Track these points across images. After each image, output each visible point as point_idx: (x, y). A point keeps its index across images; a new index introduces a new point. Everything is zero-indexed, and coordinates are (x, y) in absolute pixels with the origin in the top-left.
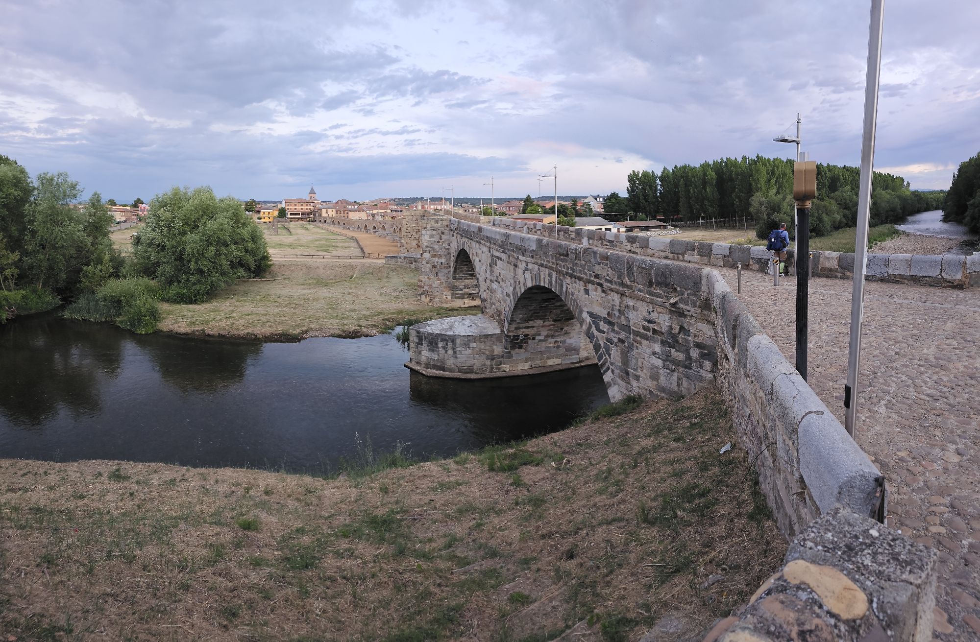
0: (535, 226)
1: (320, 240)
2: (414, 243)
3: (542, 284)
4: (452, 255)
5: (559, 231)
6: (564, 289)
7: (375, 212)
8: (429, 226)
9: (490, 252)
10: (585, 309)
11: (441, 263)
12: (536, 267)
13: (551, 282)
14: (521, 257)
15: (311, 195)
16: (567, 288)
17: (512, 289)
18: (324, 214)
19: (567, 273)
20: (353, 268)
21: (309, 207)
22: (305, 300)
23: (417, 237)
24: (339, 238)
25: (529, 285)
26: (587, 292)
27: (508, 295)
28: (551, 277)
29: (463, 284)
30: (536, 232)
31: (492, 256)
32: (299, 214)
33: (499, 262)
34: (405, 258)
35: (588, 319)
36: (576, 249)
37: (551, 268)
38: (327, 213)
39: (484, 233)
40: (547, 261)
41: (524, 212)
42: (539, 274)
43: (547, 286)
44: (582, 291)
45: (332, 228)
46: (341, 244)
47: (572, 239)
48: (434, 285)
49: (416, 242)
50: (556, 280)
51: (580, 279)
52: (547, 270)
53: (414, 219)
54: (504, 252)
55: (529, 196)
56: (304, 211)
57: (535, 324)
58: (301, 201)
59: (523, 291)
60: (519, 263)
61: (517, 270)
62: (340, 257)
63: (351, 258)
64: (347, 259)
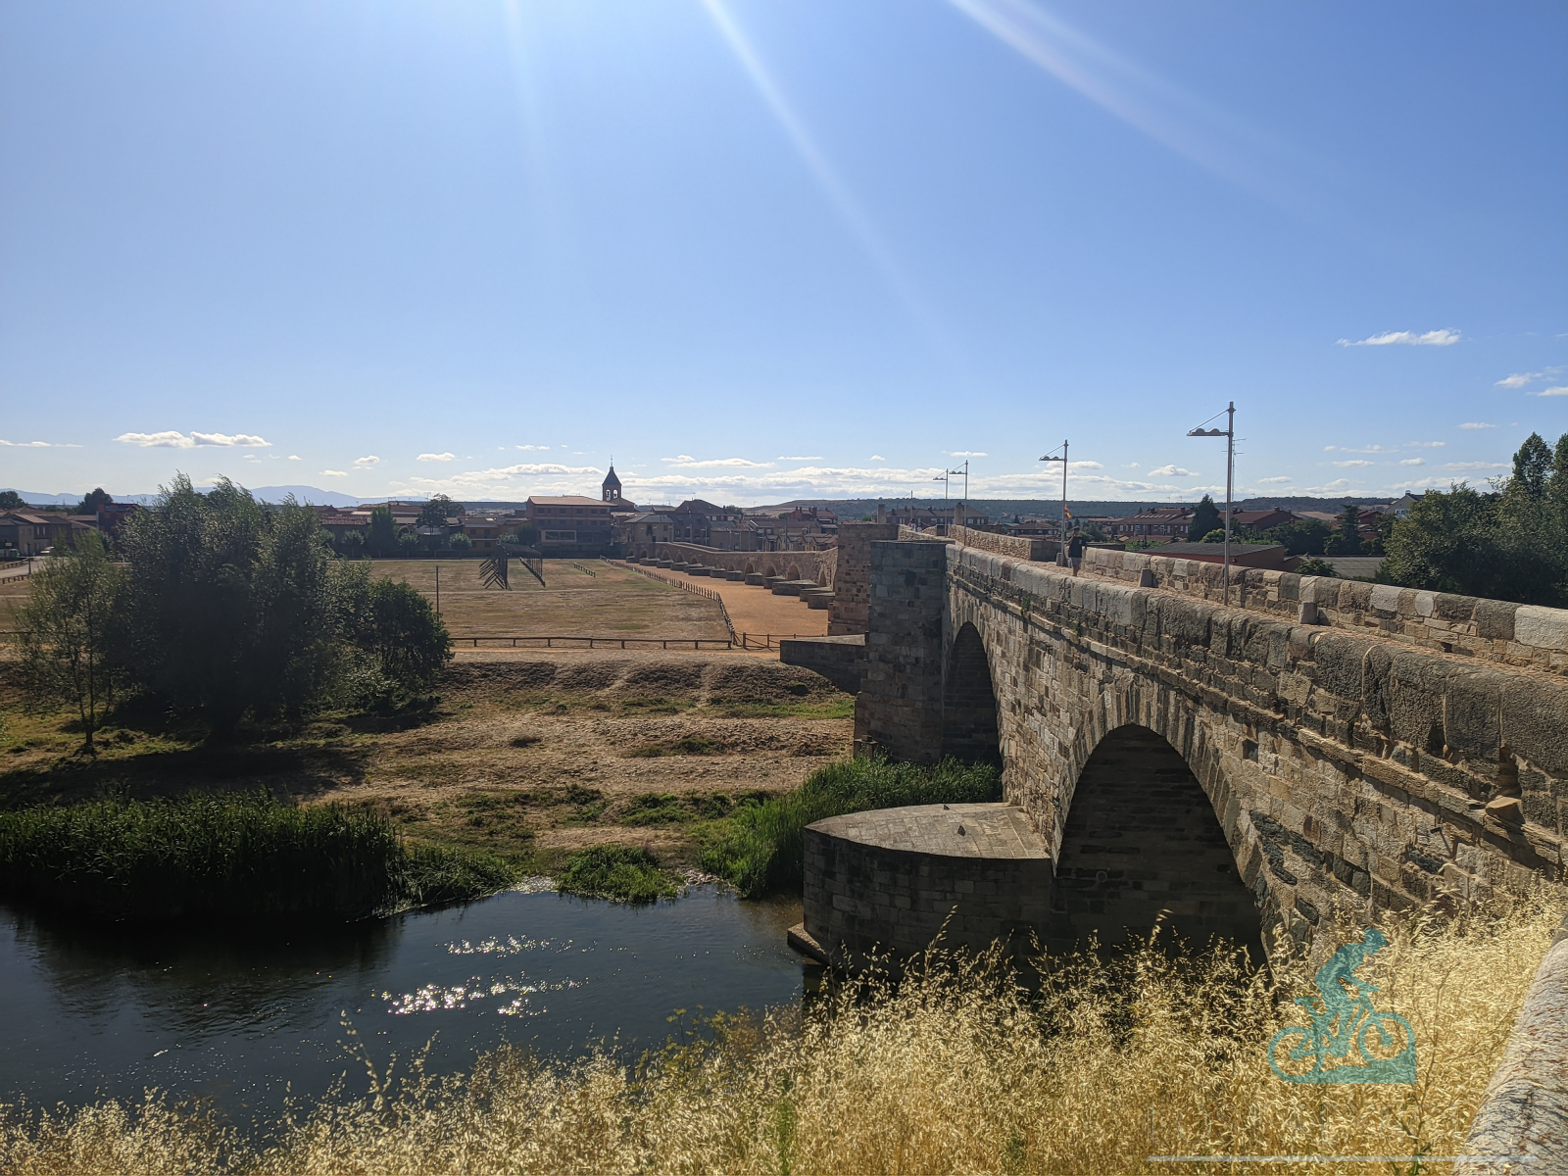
6: (1197, 739)
9: (1026, 631)
12: (1130, 674)
13: (1163, 716)
16: (1203, 736)
17: (1072, 732)
19: (1204, 695)
25: (1113, 723)
26: (1250, 749)
27: (1063, 751)
28: (1167, 702)
31: (1031, 640)
37: (1166, 680)
39: (1014, 582)
40: (1158, 657)
42: (1138, 693)
43: (1154, 726)
50: (1178, 712)
51: (1237, 713)
54: (1057, 631)
57: (1142, 845)
59: (1098, 738)
60: (1091, 662)
61: (1086, 680)
62: (668, 645)
63: (697, 648)
64: (685, 649)
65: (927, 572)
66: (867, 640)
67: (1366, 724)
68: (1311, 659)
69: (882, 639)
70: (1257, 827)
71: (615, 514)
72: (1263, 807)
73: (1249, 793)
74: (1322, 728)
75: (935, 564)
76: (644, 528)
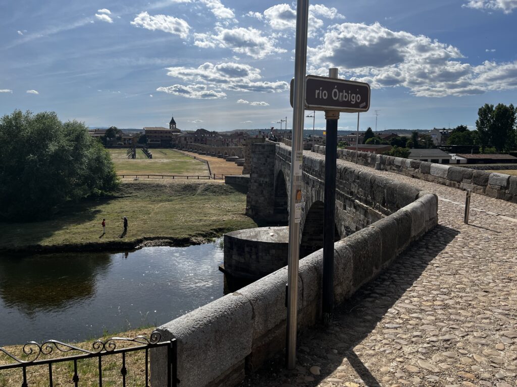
17: (305, 203)
60: (309, 182)
61: (308, 187)
62: (189, 178)
63: (198, 179)
64: (195, 179)
65: (270, 154)
66: (250, 176)
67: (370, 198)
68: (358, 179)
69: (255, 175)
70: (346, 230)
71: (173, 133)
72: (347, 224)
73: (344, 220)
74: (360, 200)
75: (272, 151)
76: (183, 139)
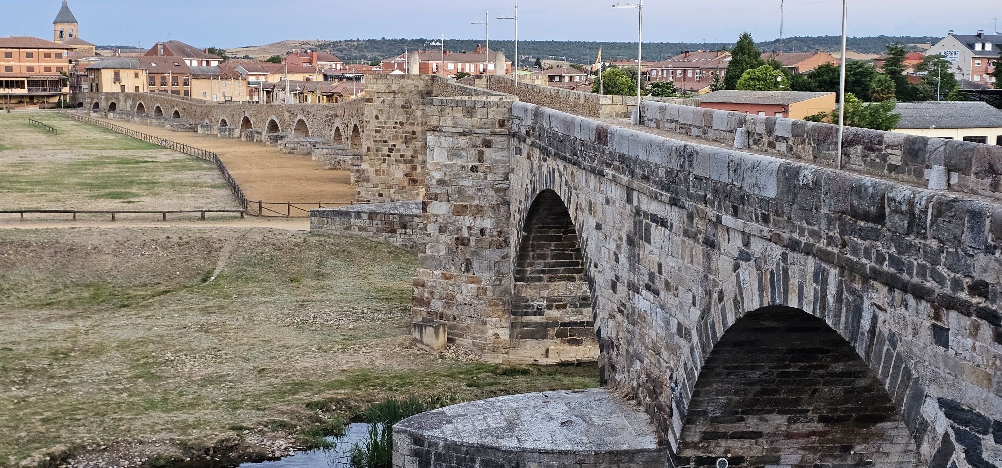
0: (770, 127)
1: (100, 162)
2: (399, 173)
3: (793, 303)
4: (513, 207)
5: (848, 143)
6: (866, 323)
7: (274, 79)
8: (447, 123)
9: (629, 200)
10: (933, 391)
11: (483, 232)
12: (776, 251)
13: (821, 298)
14: (728, 220)
15: (60, 27)
16: (875, 318)
17: (696, 313)
18: (108, 85)
19: (877, 275)
20: (210, 248)
21: (54, 63)
22: (54, 354)
23: (408, 154)
24: (163, 156)
25: (752, 303)
26: (941, 335)
27: (683, 332)
28: (824, 283)
29: (545, 293)
30: (771, 145)
31: (638, 212)
32: (20, 84)
33: (657, 232)
34: (372, 216)
35: (942, 425)
36: (911, 203)
37: (824, 256)
38: (117, 79)
39: (613, 147)
40: (813, 234)
41: (730, 84)
42: (785, 271)
43: (808, 309)
44: (926, 334)
45: (136, 126)
46: (170, 176)
47: (893, 168)
48: (460, 298)
49: (404, 168)
50: (840, 292)
51: (920, 294)
52: (811, 263)
53: (399, 101)
54: (674, 203)
55: (746, 36)
56: (39, 74)
57: (765, 428)
58: (28, 46)
59: (731, 321)
60: (721, 238)
61: (714, 258)
64: (189, 221)
